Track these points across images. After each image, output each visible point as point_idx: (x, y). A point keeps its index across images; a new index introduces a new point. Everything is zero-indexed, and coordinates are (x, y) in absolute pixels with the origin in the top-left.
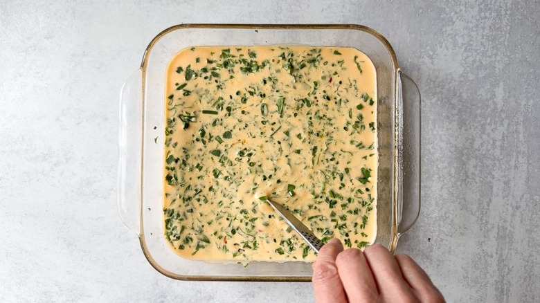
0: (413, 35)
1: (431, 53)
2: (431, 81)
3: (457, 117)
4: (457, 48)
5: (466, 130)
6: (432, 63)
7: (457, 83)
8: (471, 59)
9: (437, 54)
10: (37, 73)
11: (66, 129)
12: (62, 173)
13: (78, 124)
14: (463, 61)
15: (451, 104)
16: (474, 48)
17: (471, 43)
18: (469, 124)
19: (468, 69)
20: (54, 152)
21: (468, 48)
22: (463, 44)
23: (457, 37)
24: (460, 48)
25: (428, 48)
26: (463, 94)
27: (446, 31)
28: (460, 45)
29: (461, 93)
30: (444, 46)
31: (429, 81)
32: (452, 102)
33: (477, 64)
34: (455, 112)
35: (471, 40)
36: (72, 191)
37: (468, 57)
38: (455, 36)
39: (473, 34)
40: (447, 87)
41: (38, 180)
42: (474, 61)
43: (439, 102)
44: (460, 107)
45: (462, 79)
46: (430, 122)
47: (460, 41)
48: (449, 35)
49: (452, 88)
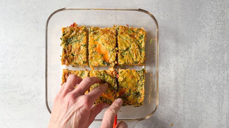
0: (188, 33)
1: (196, 41)
2: (196, 53)
3: (208, 68)
4: (207, 38)
5: (212, 73)
6: (197, 45)
7: (207, 53)
8: (213, 43)
9: (198, 41)
10: (22, 56)
11: (37, 81)
12: (37, 100)
13: (42, 78)
14: (210, 44)
15: (205, 62)
16: (214, 38)
17: (213, 36)
18: (213, 71)
19: (212, 47)
20: (32, 91)
21: (212, 38)
22: (209, 36)
23: (207, 33)
24: (208, 38)
25: (195, 38)
26: (210, 58)
27: (202, 31)
28: (208, 37)
29: (209, 58)
30: (201, 37)
31: (195, 53)
32: (206, 62)
33: (216, 44)
34: (207, 66)
35: (213, 35)
36: (42, 108)
37: (211, 42)
38: (206, 33)
39: (214, 32)
40: (203, 55)
41: (26, 104)
42: (214, 44)
43: (200, 62)
44: (209, 63)
45: (209, 51)
46: (197, 71)
47: (208, 35)
48: (203, 33)
49: (205, 55)
